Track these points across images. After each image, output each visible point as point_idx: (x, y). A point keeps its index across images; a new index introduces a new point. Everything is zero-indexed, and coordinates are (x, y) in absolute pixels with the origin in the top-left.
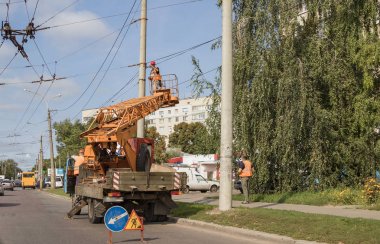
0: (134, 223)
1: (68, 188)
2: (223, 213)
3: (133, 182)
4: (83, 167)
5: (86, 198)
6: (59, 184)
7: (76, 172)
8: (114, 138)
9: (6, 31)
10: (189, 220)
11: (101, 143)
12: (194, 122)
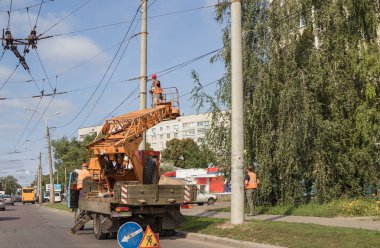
0: (150, 240)
1: (71, 202)
2: (236, 227)
3: (142, 195)
4: (86, 180)
5: (90, 213)
6: (58, 199)
7: (80, 186)
8: (121, 150)
9: (7, 40)
10: (200, 235)
11: (108, 155)
12: (186, 138)
